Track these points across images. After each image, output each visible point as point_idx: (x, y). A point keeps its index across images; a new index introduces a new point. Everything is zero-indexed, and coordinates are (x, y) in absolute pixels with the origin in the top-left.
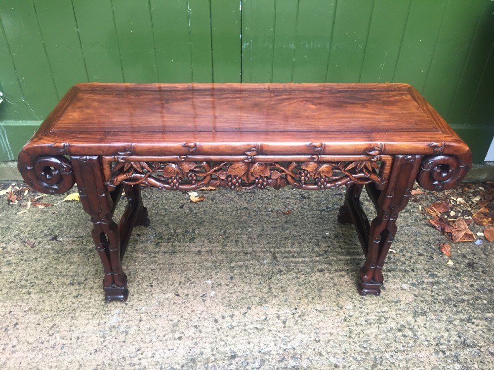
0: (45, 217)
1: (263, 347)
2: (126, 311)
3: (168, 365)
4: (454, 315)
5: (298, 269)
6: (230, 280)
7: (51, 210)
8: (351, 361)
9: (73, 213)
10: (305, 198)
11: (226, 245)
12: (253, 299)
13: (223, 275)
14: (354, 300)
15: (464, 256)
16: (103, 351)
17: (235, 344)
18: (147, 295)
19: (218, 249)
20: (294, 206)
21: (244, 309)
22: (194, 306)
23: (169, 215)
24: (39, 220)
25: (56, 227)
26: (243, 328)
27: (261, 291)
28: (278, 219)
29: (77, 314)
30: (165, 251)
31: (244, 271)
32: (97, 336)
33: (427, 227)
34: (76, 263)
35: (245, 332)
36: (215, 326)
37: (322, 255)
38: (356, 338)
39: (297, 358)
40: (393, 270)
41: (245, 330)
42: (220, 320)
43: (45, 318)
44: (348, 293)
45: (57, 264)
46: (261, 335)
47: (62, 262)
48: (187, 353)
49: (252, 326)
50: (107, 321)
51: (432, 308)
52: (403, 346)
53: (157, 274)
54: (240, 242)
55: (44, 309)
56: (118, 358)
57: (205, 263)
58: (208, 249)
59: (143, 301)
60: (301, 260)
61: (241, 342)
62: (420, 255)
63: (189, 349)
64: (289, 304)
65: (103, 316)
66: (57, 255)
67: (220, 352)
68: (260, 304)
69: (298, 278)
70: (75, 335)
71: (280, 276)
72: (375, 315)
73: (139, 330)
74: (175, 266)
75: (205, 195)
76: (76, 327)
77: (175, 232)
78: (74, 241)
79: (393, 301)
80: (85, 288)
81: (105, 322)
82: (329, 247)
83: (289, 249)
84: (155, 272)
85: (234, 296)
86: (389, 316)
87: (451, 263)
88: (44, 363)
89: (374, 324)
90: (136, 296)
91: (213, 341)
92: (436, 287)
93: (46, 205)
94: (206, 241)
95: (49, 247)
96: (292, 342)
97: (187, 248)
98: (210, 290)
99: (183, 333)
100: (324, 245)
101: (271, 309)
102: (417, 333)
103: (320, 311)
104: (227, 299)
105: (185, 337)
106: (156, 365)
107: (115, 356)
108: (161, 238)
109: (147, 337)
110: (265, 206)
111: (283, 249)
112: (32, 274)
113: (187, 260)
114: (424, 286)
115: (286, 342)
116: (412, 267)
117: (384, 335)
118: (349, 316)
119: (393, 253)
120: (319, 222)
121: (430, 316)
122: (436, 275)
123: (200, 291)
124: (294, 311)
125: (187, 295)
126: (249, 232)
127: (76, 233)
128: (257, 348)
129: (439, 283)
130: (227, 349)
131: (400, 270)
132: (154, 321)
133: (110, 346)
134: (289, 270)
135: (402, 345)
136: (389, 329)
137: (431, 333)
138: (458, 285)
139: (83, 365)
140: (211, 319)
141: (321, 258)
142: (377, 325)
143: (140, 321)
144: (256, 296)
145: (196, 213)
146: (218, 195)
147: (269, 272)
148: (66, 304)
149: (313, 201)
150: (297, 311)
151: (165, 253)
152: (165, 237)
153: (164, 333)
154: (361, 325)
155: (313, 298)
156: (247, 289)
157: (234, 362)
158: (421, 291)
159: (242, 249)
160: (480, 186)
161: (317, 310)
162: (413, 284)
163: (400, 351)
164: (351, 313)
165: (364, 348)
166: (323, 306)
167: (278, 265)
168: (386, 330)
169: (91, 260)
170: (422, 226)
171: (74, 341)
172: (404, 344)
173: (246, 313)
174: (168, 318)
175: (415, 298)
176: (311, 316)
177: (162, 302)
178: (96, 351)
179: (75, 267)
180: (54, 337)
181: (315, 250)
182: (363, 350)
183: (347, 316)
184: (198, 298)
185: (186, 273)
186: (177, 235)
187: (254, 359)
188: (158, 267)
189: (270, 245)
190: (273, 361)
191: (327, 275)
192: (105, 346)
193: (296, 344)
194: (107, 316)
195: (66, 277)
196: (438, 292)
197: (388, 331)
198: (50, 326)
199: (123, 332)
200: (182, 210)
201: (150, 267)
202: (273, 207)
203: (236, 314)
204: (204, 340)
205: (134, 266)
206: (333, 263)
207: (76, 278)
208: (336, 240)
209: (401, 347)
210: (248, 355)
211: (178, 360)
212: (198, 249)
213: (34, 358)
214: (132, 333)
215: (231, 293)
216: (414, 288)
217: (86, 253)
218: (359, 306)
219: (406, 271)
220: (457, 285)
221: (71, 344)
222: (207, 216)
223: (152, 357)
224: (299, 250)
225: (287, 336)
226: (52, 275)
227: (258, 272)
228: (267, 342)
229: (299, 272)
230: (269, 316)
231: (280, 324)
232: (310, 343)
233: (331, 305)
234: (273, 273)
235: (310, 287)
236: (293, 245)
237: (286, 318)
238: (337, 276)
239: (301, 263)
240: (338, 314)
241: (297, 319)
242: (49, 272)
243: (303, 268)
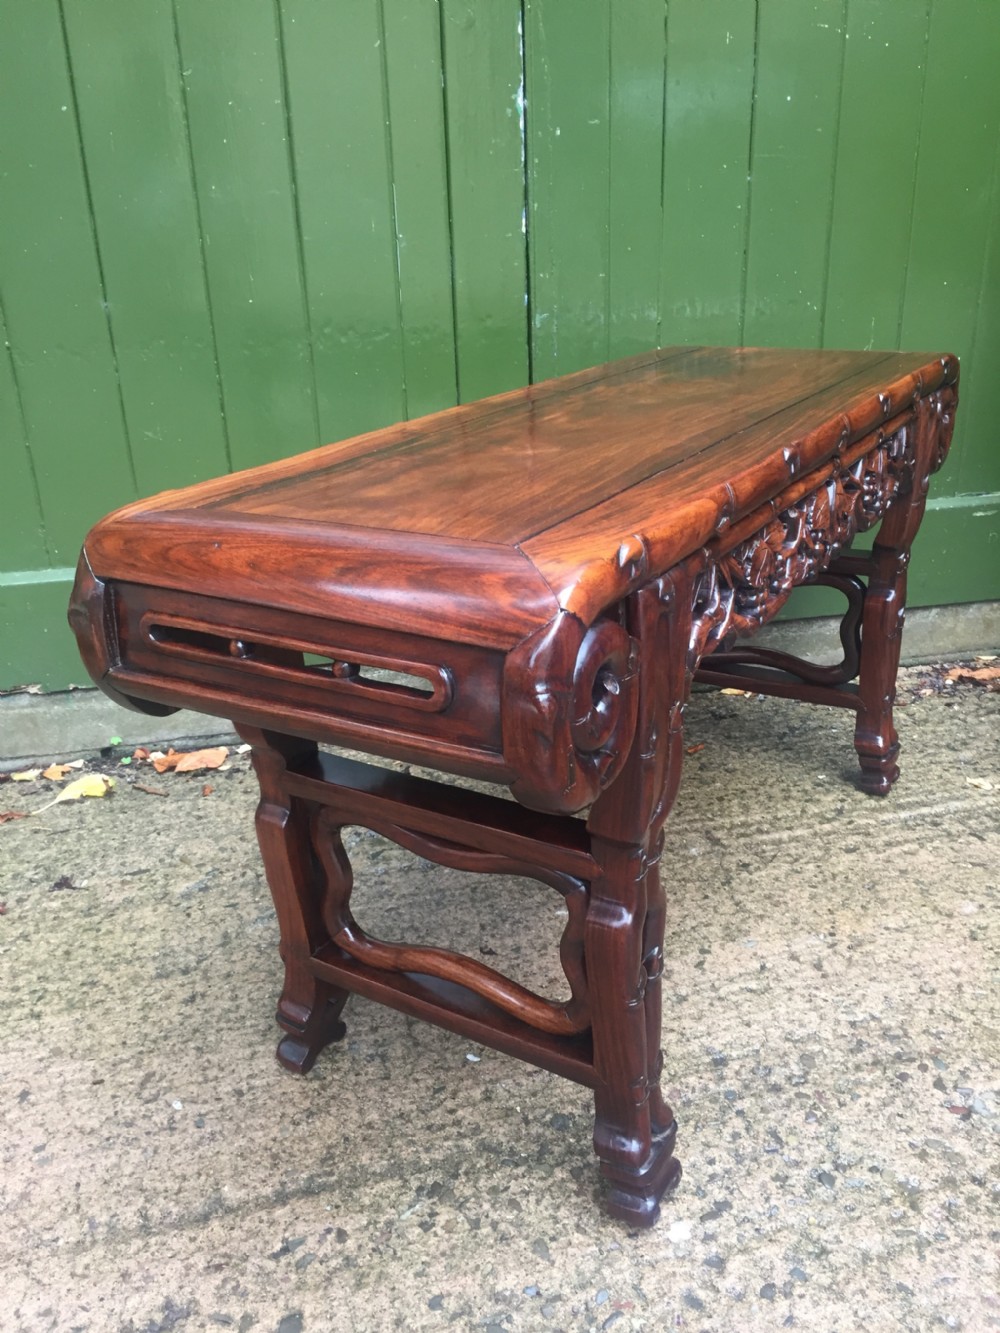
0: (12, 843)
5: (789, 855)
7: (23, 828)
9: (95, 823)
12: (704, 931)
14: (971, 894)
25: (57, 859)
27: (716, 912)
39: (898, 1037)
41: (720, 999)
44: (947, 882)
49: (735, 987)
60: (785, 835)
64: (807, 928)
69: (799, 873)
71: (751, 873)
82: (842, 800)
83: (742, 818)
96: (864, 1004)
100: (829, 799)
103: (897, 930)
111: (727, 821)
115: (845, 1007)
124: (828, 938)
125: (517, 949)
128: (775, 1033)
134: (766, 860)
141: (835, 824)
147: (716, 871)
150: (837, 937)
155: (863, 907)
161: (887, 929)
164: (983, 922)
167: (732, 854)
183: (973, 929)
189: (688, 818)
190: (835, 1053)
191: (871, 856)
203: (676, 969)
218: (992, 903)
224: (769, 817)
225: (842, 995)
226: (90, 966)
227: (686, 874)
228: (797, 1013)
229: (796, 860)
230: (770, 958)
231: (811, 973)
232: (913, 998)
233: (920, 913)
234: (728, 871)
235: (842, 886)
236: (746, 809)
237: (816, 957)
238: (899, 855)
239: (790, 841)
240: (949, 929)
241: (848, 955)
242: (80, 959)
243: (800, 852)
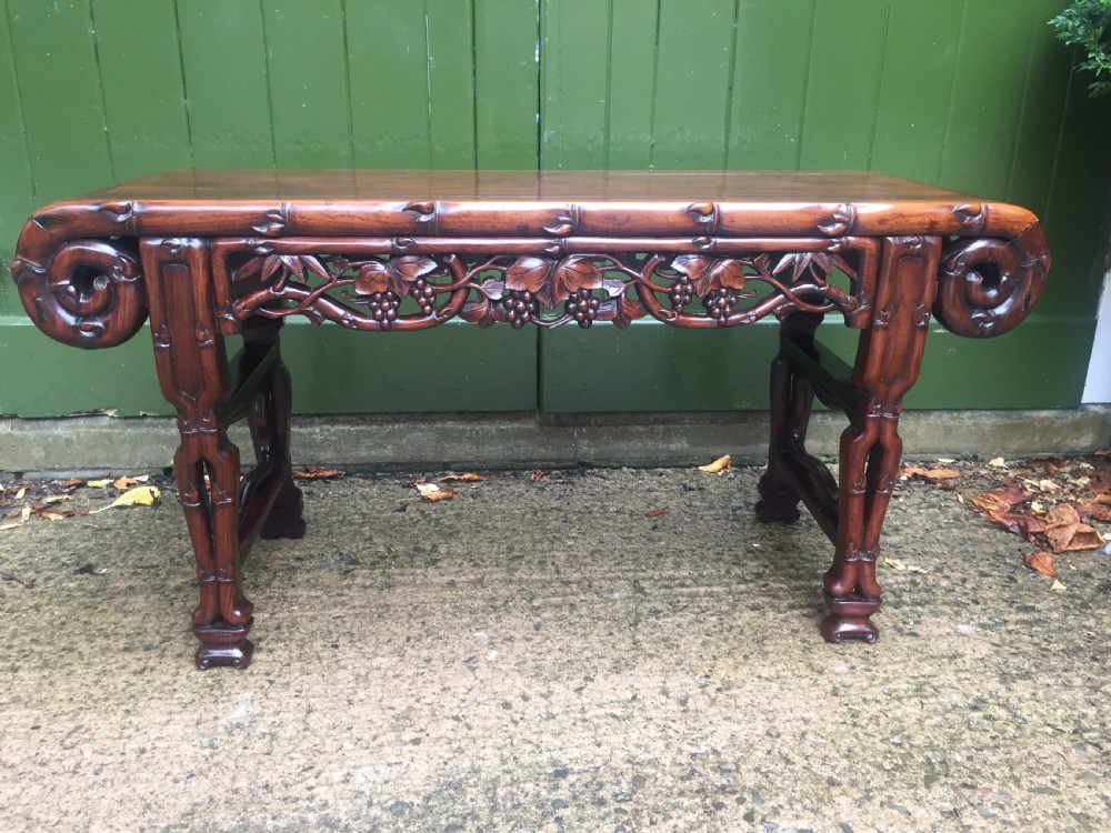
0: (63, 535)
1: (634, 751)
2: (272, 695)
3: (388, 797)
4: (1098, 674)
5: (699, 607)
6: (533, 630)
7: (77, 523)
8: (868, 772)
9: (135, 525)
10: (691, 489)
11: (517, 570)
12: (596, 662)
13: (514, 622)
14: (847, 656)
15: (1087, 575)
16: (211, 775)
17: (561, 749)
18: (325, 662)
19: (499, 576)
20: (669, 502)
21: (575, 681)
22: (446, 679)
23: (372, 523)
24: (50, 540)
25: (91, 550)
26: (580, 716)
27: (613, 647)
28: (635, 524)
29: (141, 704)
30: (368, 583)
31: (566, 613)
32: (194, 746)
33: (985, 530)
34: (139, 611)
35: (586, 724)
36: (506, 715)
37: (752, 581)
38: (870, 726)
39: (730, 771)
40: (927, 602)
41: (585, 720)
42: (518, 704)
43: (55, 716)
45: (91, 615)
46: (627, 729)
47: (104, 611)
48: (436, 770)
49: (601, 712)
50: (220, 715)
51: (1041, 664)
52: (993, 738)
53: (348, 625)
54: (549, 563)
55: (52, 698)
56: (252, 787)
57: (468, 602)
58: (472, 577)
59: (315, 675)
60: (702, 590)
61: (577, 742)
62: (983, 575)
63: (441, 761)
64: (687, 668)
65: (212, 706)
66: (92, 599)
67: (526, 764)
68: (616, 669)
69: (701, 622)
70: (133, 745)
71: (657, 618)
72: (908, 683)
73: (305, 730)
74: (392, 608)
75: (456, 490)
76: (138, 730)
77: (389, 551)
78: (134, 574)
79: (942, 657)
80: (162, 656)
81: (216, 718)
82: (766, 567)
83: (671, 572)
84: (344, 622)
85: (548, 657)
86: (941, 683)
87: (1058, 586)
88: (46, 806)
89: (910, 698)
90: (298, 665)
91: (503, 743)
92: (1039, 629)
93: (69, 515)
94: (466, 564)
95: (72, 585)
96: (710, 739)
97: (421, 577)
98: (486, 649)
99: (422, 730)
100: (755, 564)
101: (645, 679)
102: (1019, 712)
103: (767, 679)
104: (531, 664)
105: (428, 738)
106: (356, 797)
107: (242, 784)
108: (356, 562)
109: (328, 742)
110: (599, 504)
111: (656, 575)
112: (26, 634)
113: (421, 597)
114: (1011, 627)
115: (693, 740)
116: (971, 595)
117: (938, 719)
118: (843, 686)
119: (921, 574)
120: (732, 528)
121: (1041, 679)
122: (1033, 609)
123: (461, 652)
124: (703, 681)
125: (428, 661)
126: (570, 546)
127: (141, 559)
128: (620, 754)
129: (1045, 622)
130: (544, 758)
131: (944, 603)
132: (346, 711)
133: (231, 764)
134: (675, 609)
135: (988, 735)
136: (949, 707)
137: (1055, 710)
138: (1091, 622)
139: (153, 806)
140: (494, 703)
141: (751, 585)
142: (916, 699)
143: (309, 712)
144: (604, 657)
145: (437, 520)
146: (486, 488)
147: (628, 614)
148: (111, 686)
149: (711, 494)
150: (711, 680)
151: (366, 588)
152: (366, 559)
153: (374, 732)
154: (877, 701)
155: (746, 657)
156: (577, 644)
157: (564, 783)
158: (1004, 635)
159: (556, 576)
160: (1082, 461)
161: (759, 677)
162: (983, 626)
163: (987, 747)
164: (848, 680)
165: (896, 745)
166: (773, 669)
167: (649, 601)
168: (940, 708)
169: (177, 605)
170: (973, 528)
171: (130, 756)
172: (994, 734)
173: (582, 689)
174: (382, 703)
175: (996, 648)
176: (748, 687)
177: (364, 674)
178: (192, 776)
179: (139, 619)
180: (76, 751)
181: (733, 574)
182: (894, 749)
183: (837, 686)
184: (457, 665)
185: (421, 620)
186: (395, 557)
187: (616, 776)
188: (350, 612)
189: (624, 568)
190: (666, 778)
191: (771, 614)
192: (216, 764)
193: (719, 742)
194: (221, 706)
195: (112, 638)
196: (1046, 637)
197: (948, 711)
198: (67, 731)
199: (264, 735)
200: (401, 514)
201: (331, 612)
202: (620, 506)
203: (556, 691)
204: (480, 743)
205: (289, 611)
206: (781, 594)
207: (140, 638)
208: (779, 554)
209: (989, 740)
210: (598, 768)
211: (415, 786)
212: (446, 579)
213: (17, 796)
214: (288, 735)
215: (540, 654)
216: (989, 632)
217: (167, 593)
218: (864, 666)
219: (958, 604)
220: (1087, 624)
221: (122, 763)
222: (465, 523)
223: (343, 782)
224: (696, 574)
225: (694, 729)
226: (76, 635)
227: (602, 613)
228: (646, 741)
229: (703, 612)
230: (643, 692)
231: (674, 706)
232: (757, 739)
233: (794, 667)
234: (639, 614)
235: (735, 637)
236: (678, 565)
237: (685, 694)
238: (797, 617)
239: (705, 596)
240: (815, 684)
241: (713, 695)
242: (70, 630)
243: (710, 605)
